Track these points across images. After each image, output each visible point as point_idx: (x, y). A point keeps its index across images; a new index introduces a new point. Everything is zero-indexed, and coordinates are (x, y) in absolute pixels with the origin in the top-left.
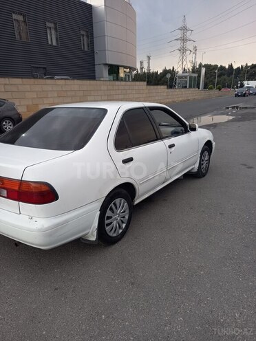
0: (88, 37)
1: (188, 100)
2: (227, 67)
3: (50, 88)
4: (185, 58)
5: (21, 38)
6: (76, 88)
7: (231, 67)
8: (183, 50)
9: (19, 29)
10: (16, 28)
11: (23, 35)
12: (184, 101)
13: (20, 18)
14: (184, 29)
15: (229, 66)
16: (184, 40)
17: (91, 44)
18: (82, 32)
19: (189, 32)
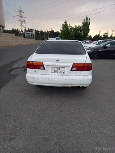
1: (32, 44)
2: (40, 31)
4: (22, 25)
7: (42, 31)
8: (21, 21)
12: (31, 44)
14: (20, 11)
15: (41, 31)
16: (21, 16)
19: (23, 13)
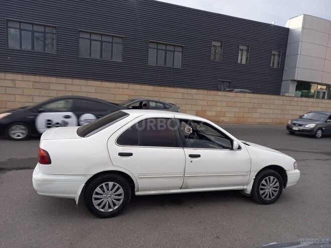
0: (279, 56)
3: (220, 99)
5: (215, 58)
6: (246, 100)
9: (215, 52)
10: (213, 52)
11: (218, 56)
13: (219, 44)
17: (282, 63)
18: (273, 52)
